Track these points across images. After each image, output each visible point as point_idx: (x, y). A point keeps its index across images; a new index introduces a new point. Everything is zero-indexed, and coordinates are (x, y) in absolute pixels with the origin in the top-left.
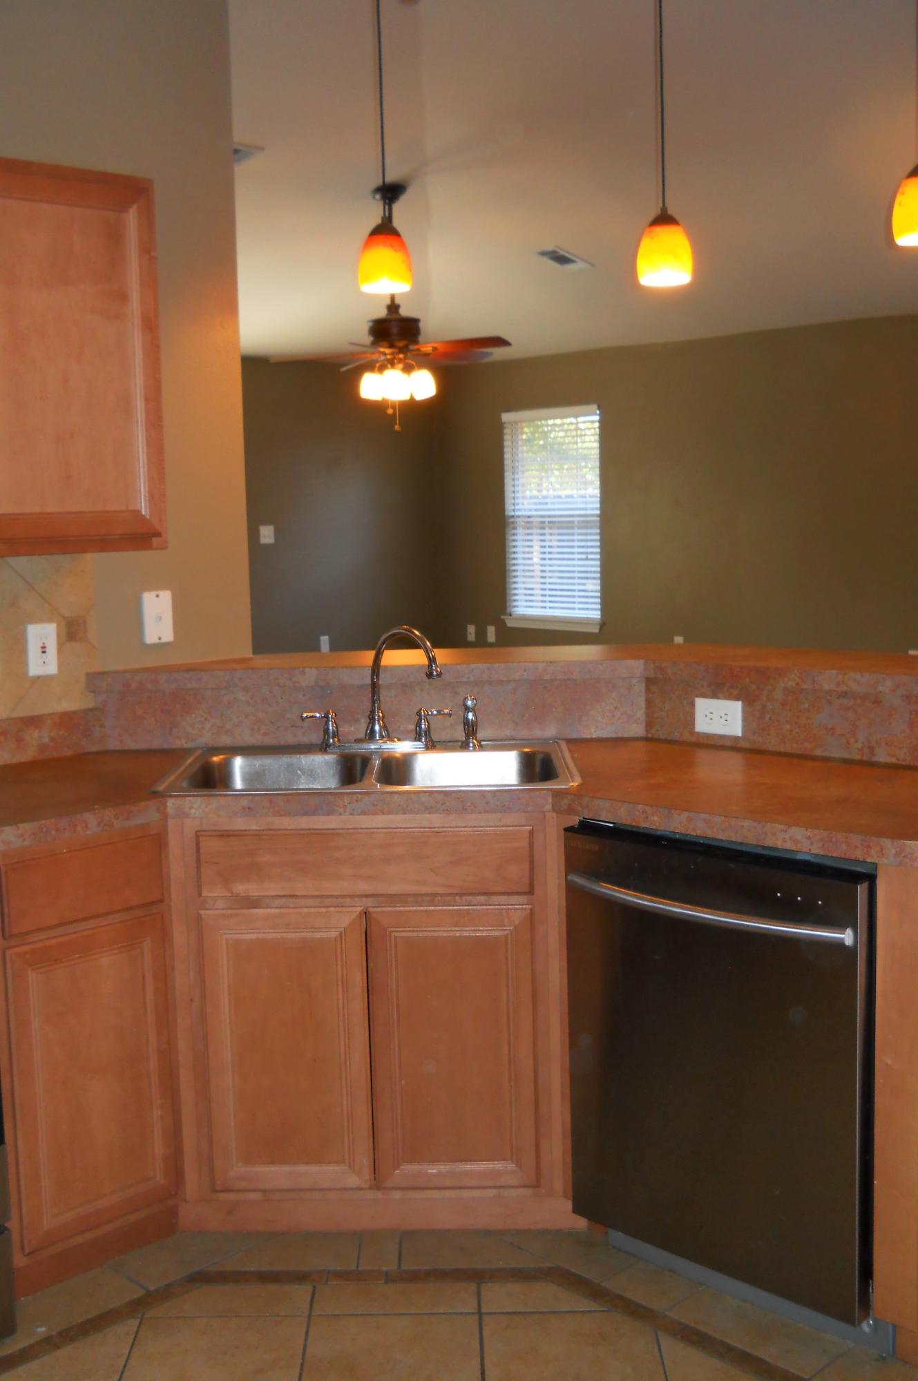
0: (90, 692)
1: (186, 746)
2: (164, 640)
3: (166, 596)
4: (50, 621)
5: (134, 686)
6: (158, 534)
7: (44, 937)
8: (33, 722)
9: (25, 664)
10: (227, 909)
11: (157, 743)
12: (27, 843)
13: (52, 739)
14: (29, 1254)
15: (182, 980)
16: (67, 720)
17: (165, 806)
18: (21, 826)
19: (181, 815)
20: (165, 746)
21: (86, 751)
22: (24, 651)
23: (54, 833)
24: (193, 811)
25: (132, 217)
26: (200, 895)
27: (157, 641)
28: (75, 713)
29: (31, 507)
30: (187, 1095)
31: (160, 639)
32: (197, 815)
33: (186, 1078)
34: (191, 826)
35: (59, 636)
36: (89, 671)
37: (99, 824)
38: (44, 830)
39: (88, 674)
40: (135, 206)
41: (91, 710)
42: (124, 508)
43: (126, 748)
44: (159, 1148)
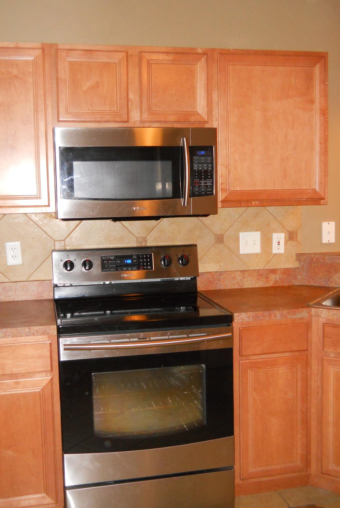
0: (297, 261)
1: (335, 286)
2: (331, 242)
3: (333, 224)
4: (282, 232)
5: (314, 260)
6: (323, 199)
7: (256, 358)
8: (273, 271)
9: (271, 249)
10: (334, 357)
11: (323, 283)
12: (250, 320)
13: (280, 279)
14: (242, 480)
15: (314, 384)
16: (287, 272)
17: (311, 311)
18: (248, 313)
19: (318, 316)
20: (327, 285)
21: (294, 284)
22: (271, 243)
23: (261, 317)
24: (322, 315)
25: (317, 69)
26: (323, 350)
27: (328, 242)
28: (290, 269)
29: (269, 187)
30: (314, 431)
31: (329, 241)
32: (324, 317)
33: (314, 424)
34: (322, 320)
35: (285, 238)
36: (298, 253)
37: (281, 316)
38: (258, 315)
39: (296, 254)
40: (319, 64)
41: (297, 268)
42: (309, 188)
43: (311, 285)
44: (299, 451)
